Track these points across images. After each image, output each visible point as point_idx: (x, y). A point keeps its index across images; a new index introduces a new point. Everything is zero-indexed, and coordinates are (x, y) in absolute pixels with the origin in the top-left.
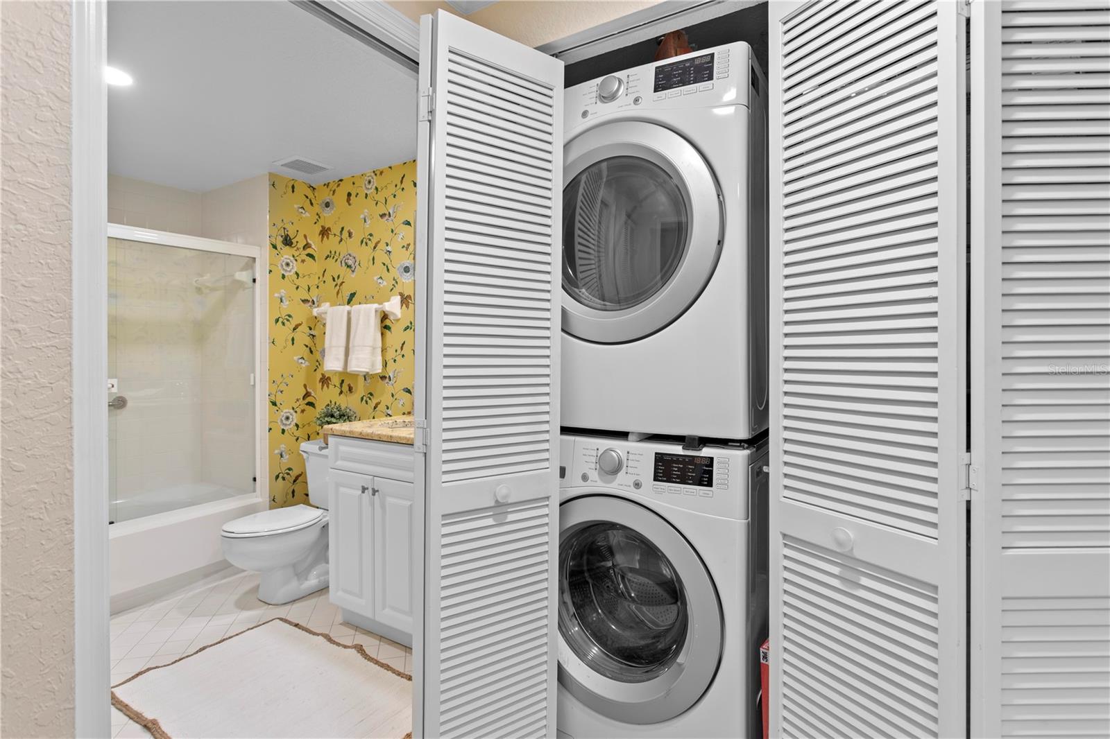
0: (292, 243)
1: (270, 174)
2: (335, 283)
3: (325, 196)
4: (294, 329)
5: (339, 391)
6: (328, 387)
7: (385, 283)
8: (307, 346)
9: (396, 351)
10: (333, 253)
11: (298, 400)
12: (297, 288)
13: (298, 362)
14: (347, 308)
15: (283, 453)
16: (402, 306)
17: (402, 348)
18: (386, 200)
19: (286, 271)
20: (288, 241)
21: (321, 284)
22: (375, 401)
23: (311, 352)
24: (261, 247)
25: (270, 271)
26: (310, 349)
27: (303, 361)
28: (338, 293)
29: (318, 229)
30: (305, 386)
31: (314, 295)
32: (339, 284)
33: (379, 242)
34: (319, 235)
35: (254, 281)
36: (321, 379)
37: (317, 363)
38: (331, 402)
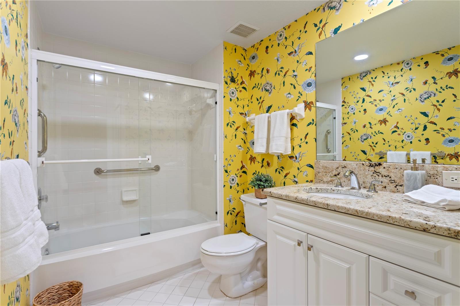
0: (235, 81)
1: (224, 42)
2: (259, 102)
3: (252, 52)
4: (236, 130)
5: (261, 165)
6: (254, 163)
7: (292, 96)
8: (243, 139)
9: (301, 140)
10: (257, 84)
11: (238, 170)
12: (238, 106)
13: (238, 148)
14: (268, 114)
15: (231, 200)
16: (305, 109)
17: (306, 138)
18: (293, 43)
19: (232, 96)
20: (233, 80)
21: (250, 104)
22: (285, 172)
23: (245, 143)
24: (219, 84)
25: (224, 97)
26: (244, 141)
27: (241, 148)
28: (260, 107)
29: (248, 72)
30: (242, 162)
31: (246, 109)
32: (261, 102)
33: (288, 71)
34: (249, 76)
35: (216, 103)
36: (250, 158)
37: (248, 149)
38: (256, 171)
